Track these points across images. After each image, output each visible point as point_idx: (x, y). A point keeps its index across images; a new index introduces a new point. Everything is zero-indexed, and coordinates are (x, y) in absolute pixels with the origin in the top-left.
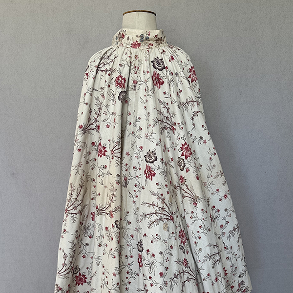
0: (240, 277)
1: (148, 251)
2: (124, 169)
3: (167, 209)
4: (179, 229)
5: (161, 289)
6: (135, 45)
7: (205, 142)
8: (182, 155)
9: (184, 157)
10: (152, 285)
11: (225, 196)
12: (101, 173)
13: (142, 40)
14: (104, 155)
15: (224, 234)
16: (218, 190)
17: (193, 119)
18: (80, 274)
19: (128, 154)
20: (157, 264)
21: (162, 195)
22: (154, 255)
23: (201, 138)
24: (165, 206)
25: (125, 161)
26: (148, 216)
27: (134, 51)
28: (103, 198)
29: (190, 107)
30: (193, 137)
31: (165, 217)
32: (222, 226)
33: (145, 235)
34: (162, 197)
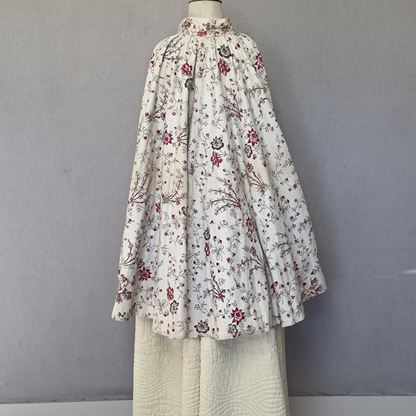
0: (312, 273)
1: (215, 237)
2: (190, 157)
3: (234, 196)
4: (246, 217)
5: (229, 274)
6: (201, 33)
7: (273, 129)
8: (249, 142)
9: (250, 144)
10: (219, 271)
11: (295, 186)
12: (167, 161)
13: (208, 29)
14: (171, 142)
15: (294, 226)
16: (287, 179)
17: (260, 106)
18: (144, 268)
19: (194, 141)
20: (225, 250)
21: (229, 181)
22: (221, 241)
23: (269, 125)
24: (232, 193)
25: (191, 149)
26: (215, 203)
27: (201, 39)
28: (169, 186)
29: (256, 94)
30: (260, 124)
31: (232, 203)
32: (292, 218)
33: (212, 222)
34: (229, 184)
